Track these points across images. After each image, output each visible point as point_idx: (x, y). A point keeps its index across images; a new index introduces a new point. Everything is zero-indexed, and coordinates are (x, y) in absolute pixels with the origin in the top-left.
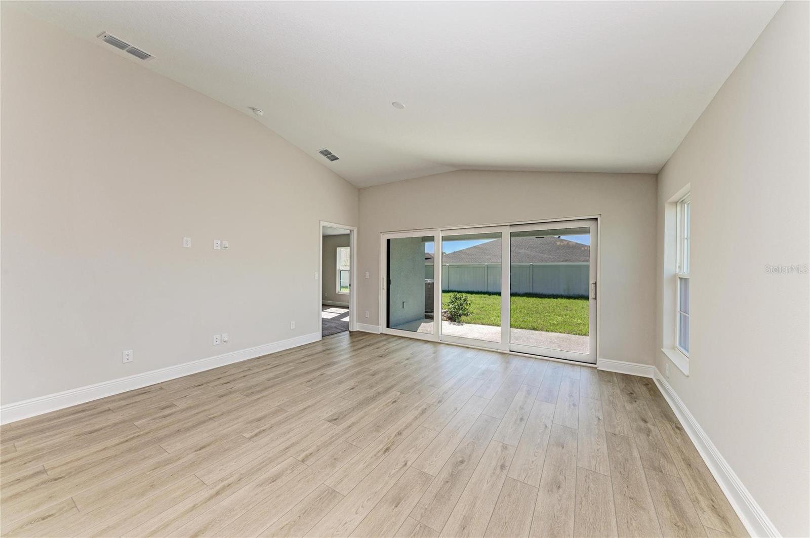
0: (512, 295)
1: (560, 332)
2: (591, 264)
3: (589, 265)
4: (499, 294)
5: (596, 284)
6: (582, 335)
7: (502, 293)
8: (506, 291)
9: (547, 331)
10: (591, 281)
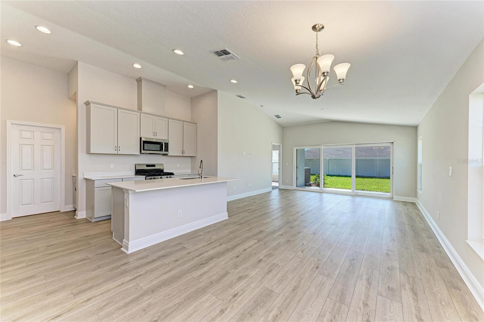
0: (357, 177)
1: (376, 191)
2: (391, 158)
3: (390, 159)
4: (351, 177)
5: (393, 167)
6: (387, 192)
7: (352, 176)
8: (354, 175)
9: (370, 191)
10: (391, 167)
